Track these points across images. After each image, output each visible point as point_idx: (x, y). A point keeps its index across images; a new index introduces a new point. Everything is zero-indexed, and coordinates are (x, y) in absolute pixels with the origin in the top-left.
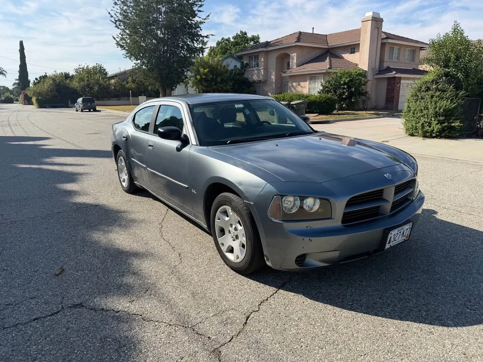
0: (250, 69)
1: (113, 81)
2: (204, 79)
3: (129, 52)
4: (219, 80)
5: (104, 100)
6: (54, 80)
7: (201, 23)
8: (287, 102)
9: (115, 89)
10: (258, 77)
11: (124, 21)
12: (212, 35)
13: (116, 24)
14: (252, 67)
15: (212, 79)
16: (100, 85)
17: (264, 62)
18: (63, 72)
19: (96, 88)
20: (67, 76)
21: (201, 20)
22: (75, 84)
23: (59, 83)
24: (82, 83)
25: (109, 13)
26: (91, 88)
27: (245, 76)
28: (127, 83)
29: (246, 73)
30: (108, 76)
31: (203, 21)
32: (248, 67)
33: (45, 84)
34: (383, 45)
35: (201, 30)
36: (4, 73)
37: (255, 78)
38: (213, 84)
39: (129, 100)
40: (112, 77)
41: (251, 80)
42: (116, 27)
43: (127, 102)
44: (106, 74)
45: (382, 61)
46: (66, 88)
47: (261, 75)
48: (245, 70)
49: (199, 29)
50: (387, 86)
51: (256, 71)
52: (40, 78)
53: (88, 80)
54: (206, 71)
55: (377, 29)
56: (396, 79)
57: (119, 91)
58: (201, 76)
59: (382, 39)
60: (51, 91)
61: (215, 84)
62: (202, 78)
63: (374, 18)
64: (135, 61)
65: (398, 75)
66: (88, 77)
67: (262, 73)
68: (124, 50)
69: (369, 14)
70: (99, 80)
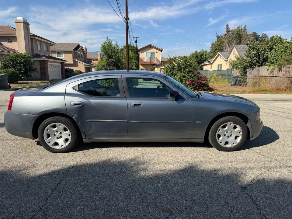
34: (32, 39)
45: (32, 50)
50: (40, 65)
55: (27, 29)
56: (45, 61)
59: (31, 36)
63: (25, 22)
65: (46, 59)
69: (20, 19)
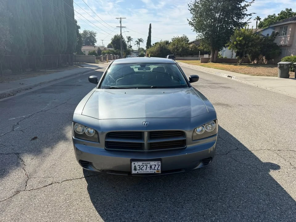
0: (279, 37)
1: (191, 45)
2: (239, 44)
3: (195, 28)
4: (250, 44)
5: (184, 57)
6: (160, 45)
7: (248, 5)
8: (289, 63)
9: (191, 50)
10: (285, 42)
11: (195, 9)
12: (254, 13)
13: (191, 11)
14: (281, 35)
15: (245, 44)
16: (183, 47)
17: (291, 31)
18: (166, 40)
19: (181, 50)
20: (167, 43)
21: (248, 3)
22: (170, 47)
23: (163, 46)
24: (174, 47)
25: (188, 5)
26: (178, 50)
27: (275, 42)
28: (199, 46)
29: (276, 39)
30: (189, 42)
31: (250, 4)
32: (278, 35)
33: (156, 47)
35: (247, 10)
36: (143, 41)
37: (282, 43)
38: (245, 47)
39: (198, 56)
40: (191, 43)
41: (278, 44)
42: (191, 13)
43: (196, 58)
44: (188, 41)
46: (165, 49)
47: (287, 41)
48: (275, 38)
49: (245, 10)
51: (284, 38)
52: (155, 43)
53: (177, 45)
54: (241, 38)
57: (193, 51)
58: (237, 42)
60: (158, 51)
61: (247, 48)
62: (237, 44)
64: (198, 33)
66: (177, 43)
67: (289, 39)
68: (193, 27)
70: (183, 45)
